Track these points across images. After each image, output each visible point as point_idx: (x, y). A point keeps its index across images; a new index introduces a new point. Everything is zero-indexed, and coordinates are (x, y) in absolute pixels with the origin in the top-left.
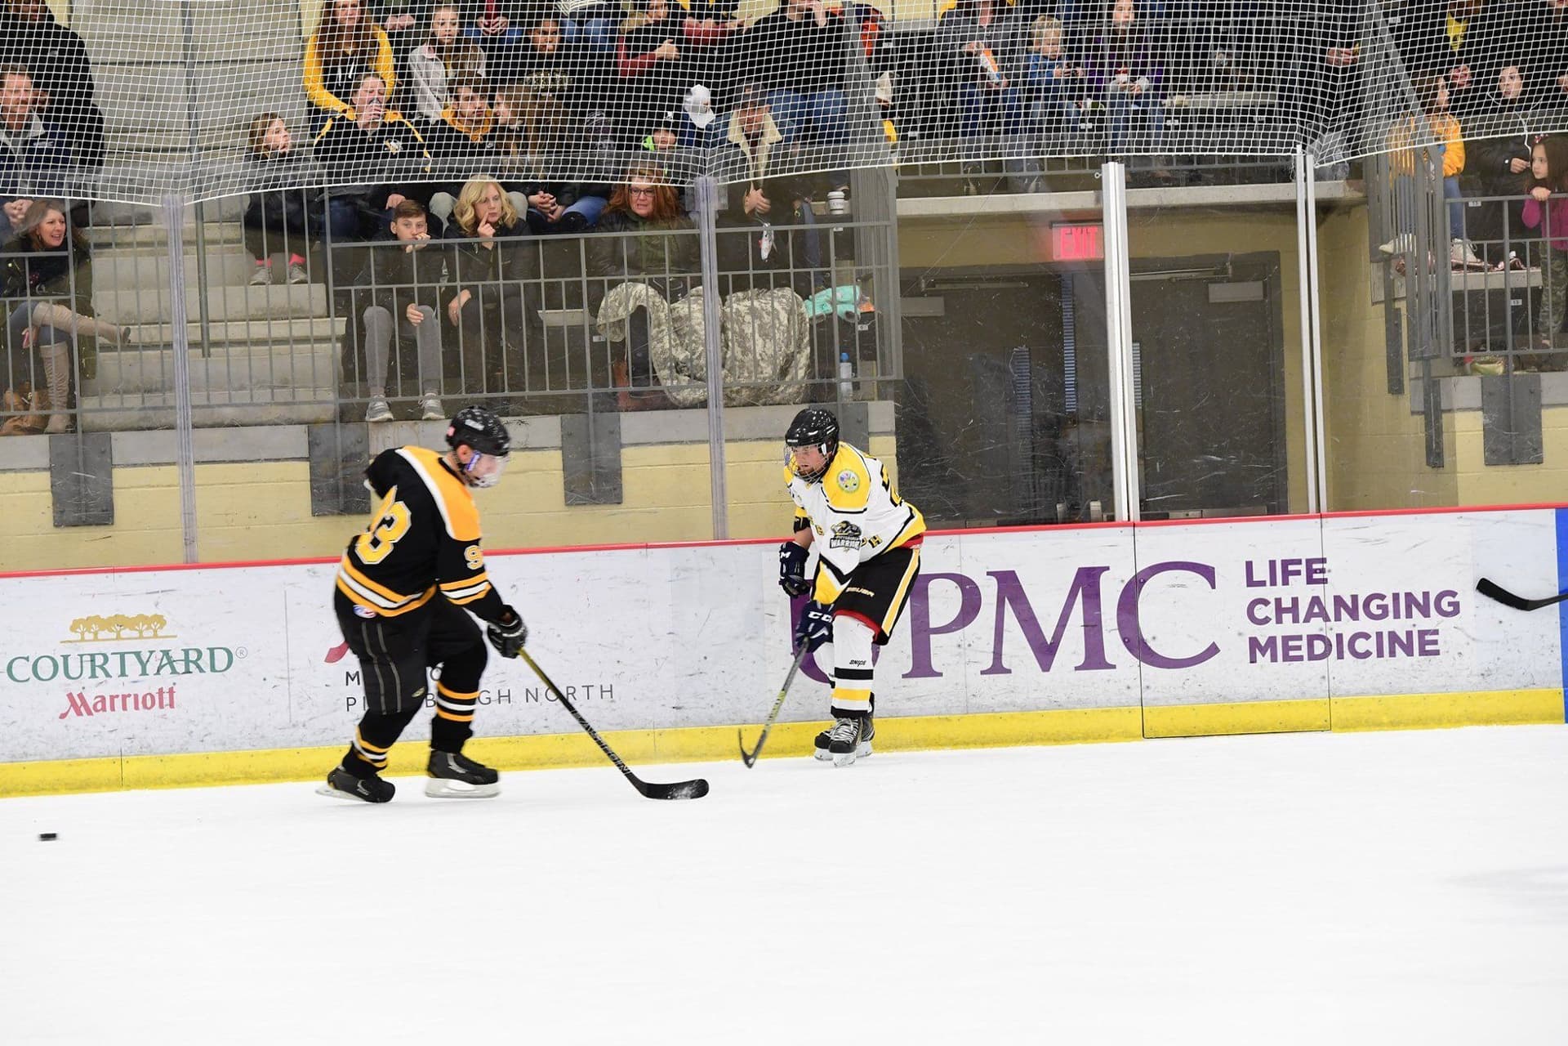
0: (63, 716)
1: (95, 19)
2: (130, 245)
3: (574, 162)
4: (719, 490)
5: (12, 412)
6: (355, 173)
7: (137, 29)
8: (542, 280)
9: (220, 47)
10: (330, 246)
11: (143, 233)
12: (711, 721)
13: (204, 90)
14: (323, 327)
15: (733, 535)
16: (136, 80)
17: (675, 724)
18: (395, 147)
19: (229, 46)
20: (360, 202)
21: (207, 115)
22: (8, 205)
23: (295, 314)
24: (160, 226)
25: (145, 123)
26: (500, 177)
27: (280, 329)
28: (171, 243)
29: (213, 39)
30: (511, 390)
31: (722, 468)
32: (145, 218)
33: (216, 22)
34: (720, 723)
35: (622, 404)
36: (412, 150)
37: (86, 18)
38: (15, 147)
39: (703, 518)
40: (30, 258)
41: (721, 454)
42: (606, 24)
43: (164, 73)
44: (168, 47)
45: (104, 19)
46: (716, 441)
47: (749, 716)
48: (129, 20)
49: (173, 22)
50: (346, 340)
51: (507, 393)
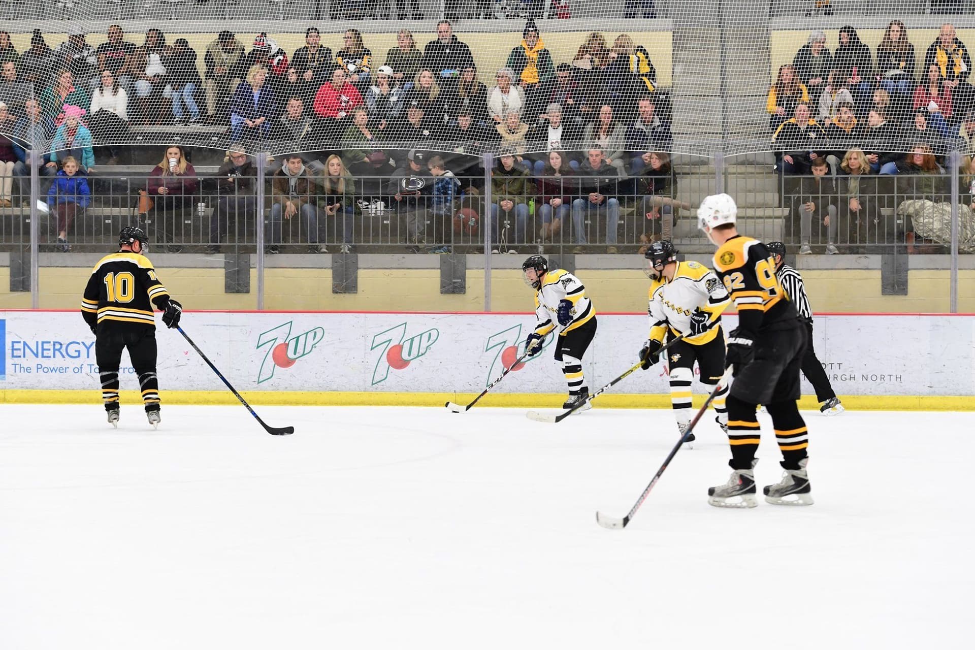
0: (661, 375)
1: (683, 76)
2: (697, 174)
3: (896, 143)
4: (954, 290)
5: (644, 244)
6: (798, 145)
7: (701, 81)
8: (877, 195)
9: (736, 90)
10: (783, 177)
11: (703, 169)
12: (946, 394)
13: (731, 108)
14: (779, 212)
15: (959, 311)
16: (699, 103)
17: (929, 394)
18: (813, 135)
19: (739, 90)
20: (800, 158)
21: (732, 119)
22: (644, 156)
23: (765, 206)
24: (712, 166)
25: (705, 121)
26: (862, 149)
27: (759, 212)
28: (717, 173)
29: (733, 86)
30: (860, 243)
31: (956, 281)
32: (704, 163)
33: (734, 79)
34: (949, 395)
35: (909, 251)
36: (820, 136)
37: (679, 76)
38: (647, 130)
39: (945, 303)
40: (655, 179)
41: (956, 275)
42: (906, 83)
43: (711, 100)
44: (714, 89)
45: (687, 76)
46: (954, 269)
47: (963, 392)
48: (698, 77)
49: (716, 78)
50: (788, 219)
51: (858, 244)
